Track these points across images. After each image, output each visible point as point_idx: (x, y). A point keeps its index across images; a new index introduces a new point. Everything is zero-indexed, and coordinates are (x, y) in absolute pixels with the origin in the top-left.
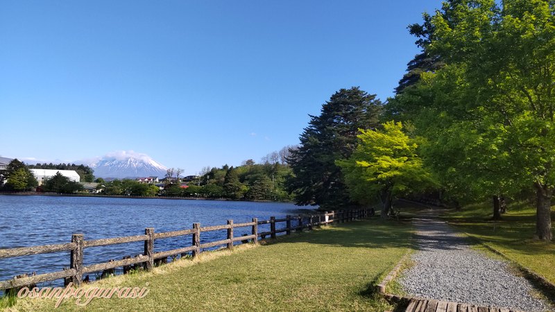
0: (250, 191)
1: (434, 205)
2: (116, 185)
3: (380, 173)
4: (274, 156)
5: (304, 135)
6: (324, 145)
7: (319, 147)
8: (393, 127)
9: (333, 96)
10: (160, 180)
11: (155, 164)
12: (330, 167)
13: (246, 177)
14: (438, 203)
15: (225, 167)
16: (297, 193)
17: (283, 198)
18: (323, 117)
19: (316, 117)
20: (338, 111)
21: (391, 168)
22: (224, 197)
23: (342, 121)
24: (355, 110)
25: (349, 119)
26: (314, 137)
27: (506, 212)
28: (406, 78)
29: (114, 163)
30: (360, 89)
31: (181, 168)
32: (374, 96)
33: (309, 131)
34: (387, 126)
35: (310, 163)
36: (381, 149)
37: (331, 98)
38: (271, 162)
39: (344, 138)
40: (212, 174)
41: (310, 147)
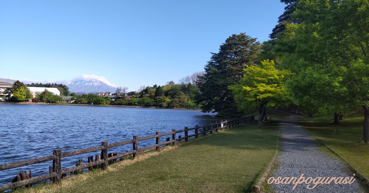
0: (172, 102)
1: (294, 113)
2: (84, 98)
3: (259, 95)
4: (188, 79)
5: (207, 66)
6: (221, 72)
7: (217, 74)
8: (268, 63)
9: (227, 39)
10: (112, 95)
11: (109, 84)
12: (224, 88)
13: (169, 93)
14: (297, 112)
15: (155, 86)
16: (202, 104)
17: (194, 107)
18: (220, 54)
19: (216, 54)
20: (231, 49)
21: (266, 92)
22: (155, 106)
23: (233, 57)
24: (242, 49)
25: (238, 55)
26: (214, 67)
27: (343, 118)
28: (277, 27)
29: (82, 83)
30: (246, 35)
31: (126, 87)
32: (255, 39)
33: (211, 63)
34: (264, 63)
35: (211, 85)
36: (260, 79)
37: (226, 41)
38: (186, 83)
39: (235, 68)
40: (146, 91)
41: (211, 74)
